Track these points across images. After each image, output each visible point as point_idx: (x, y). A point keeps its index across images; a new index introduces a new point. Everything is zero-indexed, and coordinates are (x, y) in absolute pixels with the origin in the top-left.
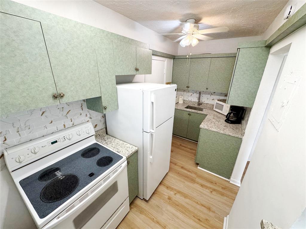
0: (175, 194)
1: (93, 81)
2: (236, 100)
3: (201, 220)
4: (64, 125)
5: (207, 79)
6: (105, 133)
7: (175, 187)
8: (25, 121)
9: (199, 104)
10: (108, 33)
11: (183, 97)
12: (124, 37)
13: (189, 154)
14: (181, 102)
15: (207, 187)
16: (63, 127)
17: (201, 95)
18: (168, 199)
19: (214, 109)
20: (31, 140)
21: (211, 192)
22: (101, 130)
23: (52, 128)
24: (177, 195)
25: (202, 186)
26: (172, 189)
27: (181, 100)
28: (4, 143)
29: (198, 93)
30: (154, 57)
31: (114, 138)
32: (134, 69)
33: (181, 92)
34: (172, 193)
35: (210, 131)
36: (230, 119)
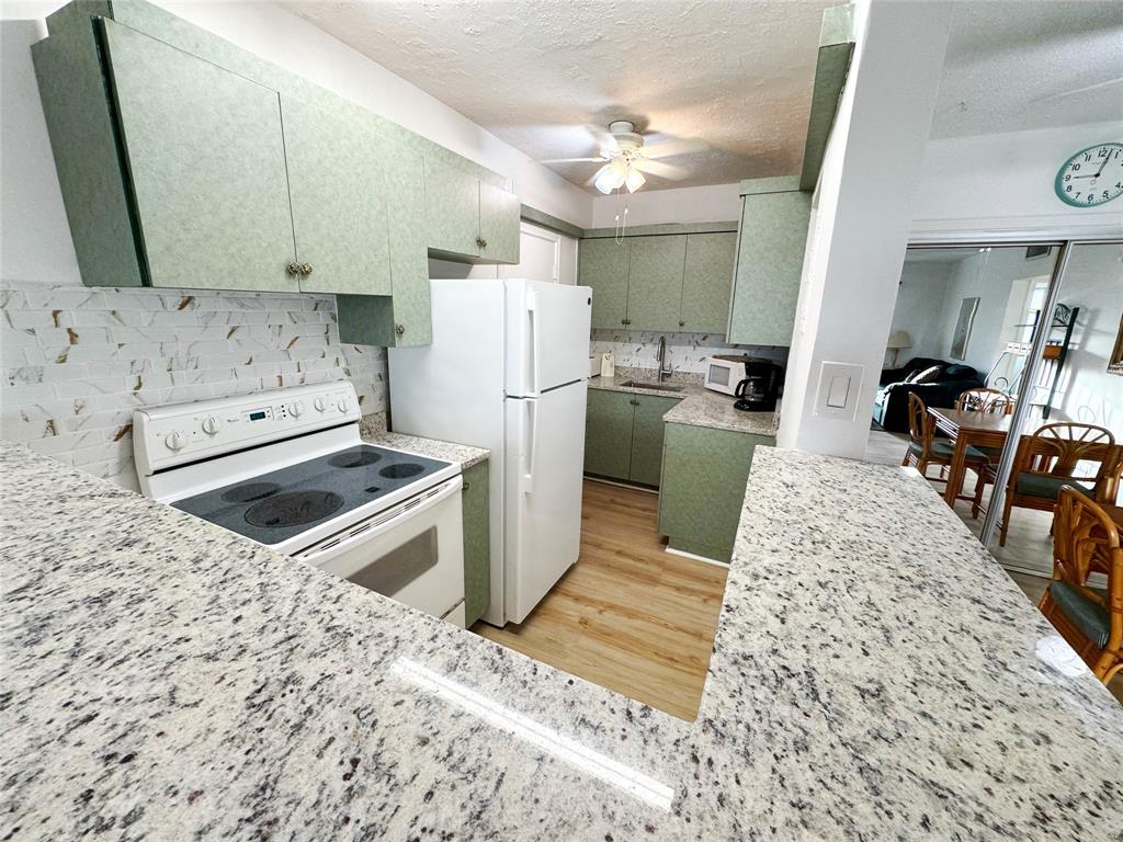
0: (601, 612)
1: (375, 251)
2: (749, 329)
3: (676, 659)
4: (280, 377)
5: (679, 295)
6: (385, 428)
7: (596, 597)
8: (189, 344)
9: (664, 376)
10: (414, 136)
11: (612, 358)
12: (451, 152)
13: (638, 520)
14: (608, 372)
15: (692, 592)
16: (277, 383)
17: (667, 347)
18: (581, 623)
19: (707, 385)
20: (196, 401)
21: (705, 601)
22: (376, 417)
23: (249, 378)
24: (605, 613)
25: (678, 589)
26: (590, 602)
27: (608, 367)
28: (135, 394)
29: (657, 340)
30: (524, 226)
31: (416, 438)
32: (473, 241)
33: (604, 343)
34: (590, 612)
35: (691, 428)
36: (747, 398)
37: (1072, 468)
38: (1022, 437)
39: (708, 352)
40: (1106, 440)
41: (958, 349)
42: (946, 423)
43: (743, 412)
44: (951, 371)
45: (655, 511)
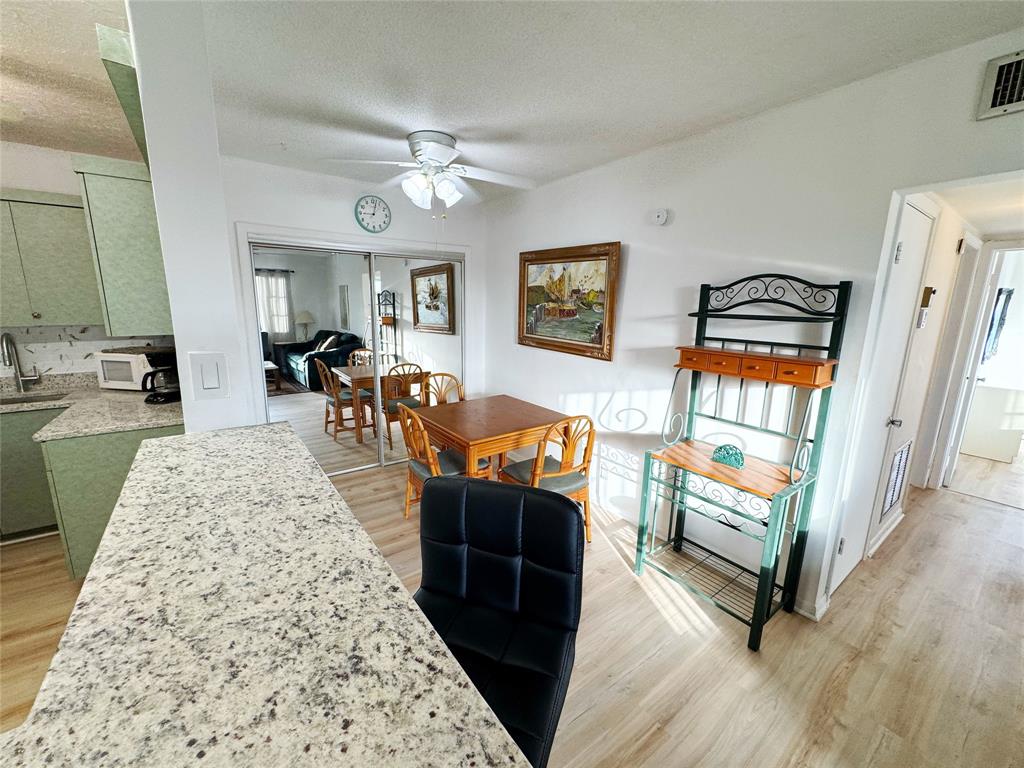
9: (27, 383)
35: (85, 439)
36: (158, 390)
37: (409, 392)
38: (381, 378)
39: (95, 347)
40: (418, 371)
41: (345, 322)
42: (344, 378)
43: (158, 406)
44: (343, 338)
45: (63, 556)
